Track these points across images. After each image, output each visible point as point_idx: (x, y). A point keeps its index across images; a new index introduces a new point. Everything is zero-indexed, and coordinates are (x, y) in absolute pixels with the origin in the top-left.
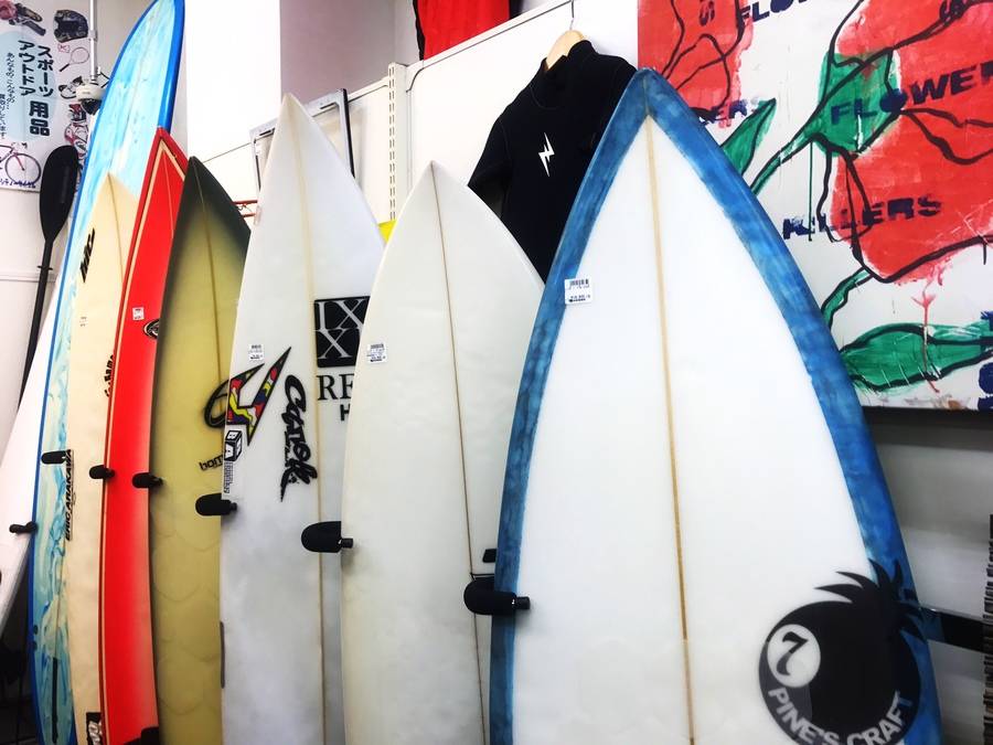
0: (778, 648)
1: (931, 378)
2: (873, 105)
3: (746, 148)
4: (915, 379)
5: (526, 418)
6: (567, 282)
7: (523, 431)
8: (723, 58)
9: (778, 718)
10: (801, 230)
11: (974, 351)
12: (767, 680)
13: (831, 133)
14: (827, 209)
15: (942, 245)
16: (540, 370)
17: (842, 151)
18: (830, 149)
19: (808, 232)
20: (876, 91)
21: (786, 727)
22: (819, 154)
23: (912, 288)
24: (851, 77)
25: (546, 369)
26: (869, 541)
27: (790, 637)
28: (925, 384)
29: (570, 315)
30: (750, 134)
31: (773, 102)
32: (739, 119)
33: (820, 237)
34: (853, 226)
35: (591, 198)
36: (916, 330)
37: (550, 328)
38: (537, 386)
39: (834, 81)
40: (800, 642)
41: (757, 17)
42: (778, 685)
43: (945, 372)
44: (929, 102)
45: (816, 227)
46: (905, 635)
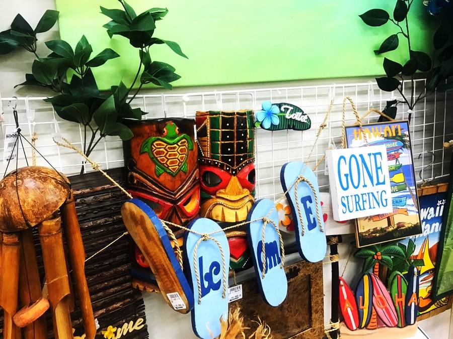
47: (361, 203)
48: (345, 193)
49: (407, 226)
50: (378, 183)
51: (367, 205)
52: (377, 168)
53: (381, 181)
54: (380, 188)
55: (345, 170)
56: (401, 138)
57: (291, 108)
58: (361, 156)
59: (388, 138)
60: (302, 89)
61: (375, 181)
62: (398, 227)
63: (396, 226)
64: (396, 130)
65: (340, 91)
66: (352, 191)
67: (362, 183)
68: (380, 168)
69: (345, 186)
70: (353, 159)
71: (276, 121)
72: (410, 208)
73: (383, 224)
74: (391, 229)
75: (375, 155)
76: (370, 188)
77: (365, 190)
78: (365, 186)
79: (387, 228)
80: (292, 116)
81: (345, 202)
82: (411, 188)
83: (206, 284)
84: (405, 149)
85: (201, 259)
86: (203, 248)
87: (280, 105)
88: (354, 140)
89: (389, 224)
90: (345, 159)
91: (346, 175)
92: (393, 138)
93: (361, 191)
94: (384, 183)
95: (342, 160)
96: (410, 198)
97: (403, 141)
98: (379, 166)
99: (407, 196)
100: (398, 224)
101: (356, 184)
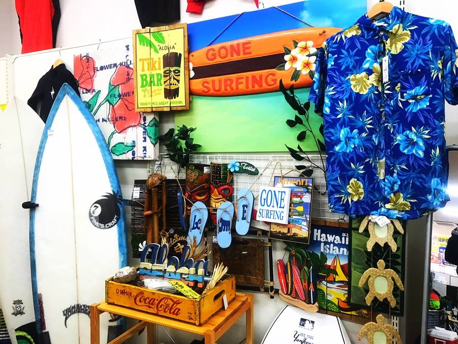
0: (93, 208)
1: (125, 153)
2: (117, 96)
3: (96, 100)
4: (123, 153)
5: (38, 163)
6: (48, 131)
7: (37, 166)
8: (91, 78)
9: (92, 223)
10: (105, 121)
11: (131, 148)
12: (90, 216)
13: (110, 100)
14: (109, 117)
15: (127, 127)
16: (42, 152)
17: (112, 105)
18: (110, 104)
19: (106, 121)
20: (117, 93)
21: (94, 224)
22: (108, 104)
23: (122, 135)
24: (113, 88)
25: (43, 151)
26: (112, 186)
27: (95, 206)
28: (124, 154)
29: (49, 138)
30: (96, 97)
31: (100, 91)
32: (94, 93)
33: (108, 122)
34: (114, 121)
35: (54, 112)
36: (123, 143)
37: (44, 141)
38: (41, 155)
39: (111, 89)
40: (97, 207)
41: (98, 70)
42: (93, 216)
43: (127, 152)
44: (125, 97)
45: (108, 120)
46: (119, 204)
47: (269, 214)
48: (262, 208)
49: (299, 236)
50: (280, 207)
51: (272, 216)
52: (281, 199)
53: (282, 206)
54: (281, 210)
55: (264, 196)
56: (306, 187)
57: (246, 164)
58: (274, 191)
59: (298, 185)
60: (255, 156)
61: (279, 206)
62: (293, 235)
63: (292, 234)
64: (304, 182)
65: (275, 158)
66: (265, 207)
67: (272, 205)
68: (283, 199)
69: (263, 204)
70: (270, 192)
71: (237, 169)
72: (303, 227)
73: (285, 230)
74: (289, 235)
75: (282, 192)
76: (275, 208)
77: (273, 209)
78: (273, 207)
79: (287, 233)
80: (246, 168)
81: (261, 212)
82: (307, 216)
83: (195, 226)
84: (308, 194)
85: (195, 216)
86: (197, 212)
87: (240, 163)
88: (278, 184)
89: (289, 232)
90: (265, 191)
91: (265, 199)
92: (301, 186)
93: (270, 209)
94: (283, 208)
95: (264, 191)
96: (305, 221)
97: (308, 189)
98: (282, 198)
99: (303, 220)
100: (294, 233)
101: (269, 205)
